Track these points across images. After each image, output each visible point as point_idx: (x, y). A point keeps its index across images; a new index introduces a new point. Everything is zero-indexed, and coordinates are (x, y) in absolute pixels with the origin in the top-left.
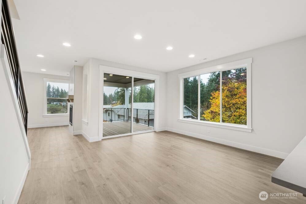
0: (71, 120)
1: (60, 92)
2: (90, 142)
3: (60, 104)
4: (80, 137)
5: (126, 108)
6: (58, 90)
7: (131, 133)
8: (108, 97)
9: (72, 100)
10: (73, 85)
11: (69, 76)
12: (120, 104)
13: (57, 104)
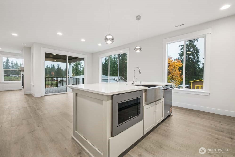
0: (23, 85)
1: (19, 66)
2: (35, 97)
3: (19, 76)
4: (29, 95)
5: (70, 78)
6: (16, 64)
7: (66, 92)
8: (64, 70)
9: (23, 70)
10: (23, 60)
11: (21, 53)
12: (74, 76)
13: (16, 77)
